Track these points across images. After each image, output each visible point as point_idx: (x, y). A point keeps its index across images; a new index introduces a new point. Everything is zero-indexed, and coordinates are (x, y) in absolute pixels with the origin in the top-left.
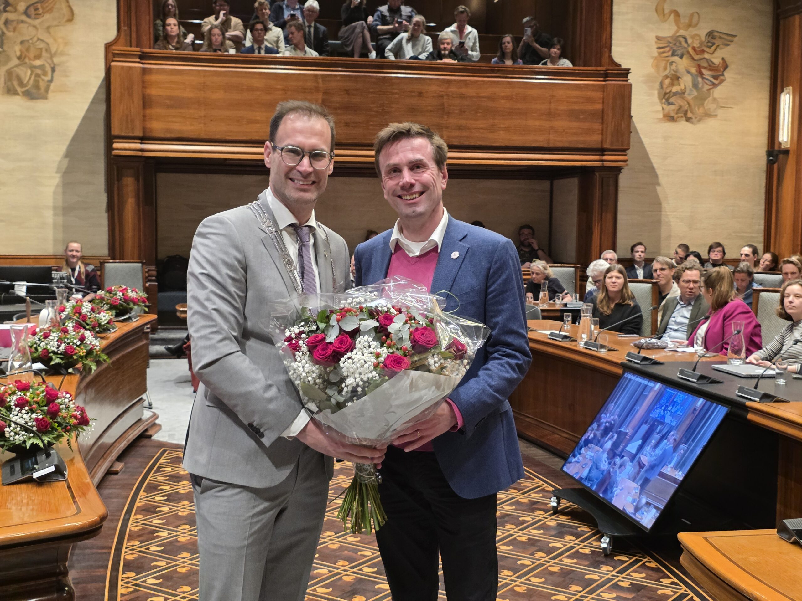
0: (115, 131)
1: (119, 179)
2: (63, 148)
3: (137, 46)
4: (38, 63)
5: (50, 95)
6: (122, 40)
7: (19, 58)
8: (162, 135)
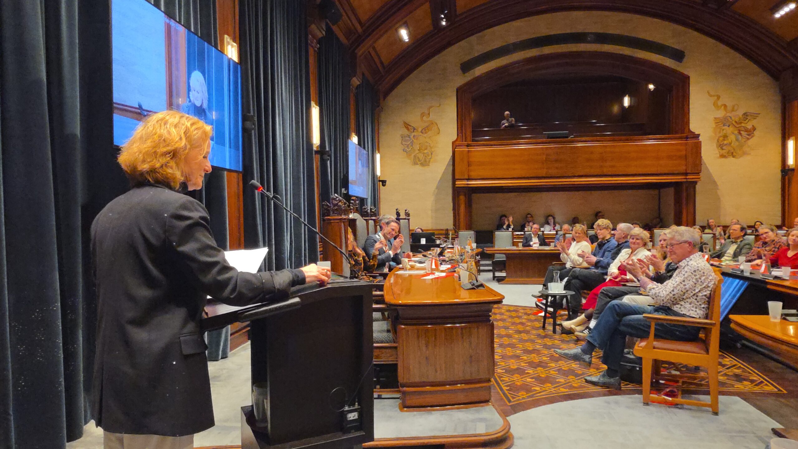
0: (457, 177)
1: (458, 197)
2: (436, 185)
3: (465, 141)
4: (426, 151)
5: (430, 164)
6: (459, 140)
7: (418, 150)
8: (476, 178)
